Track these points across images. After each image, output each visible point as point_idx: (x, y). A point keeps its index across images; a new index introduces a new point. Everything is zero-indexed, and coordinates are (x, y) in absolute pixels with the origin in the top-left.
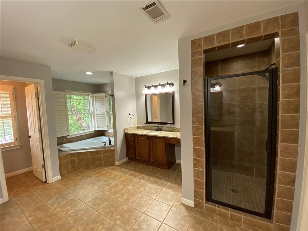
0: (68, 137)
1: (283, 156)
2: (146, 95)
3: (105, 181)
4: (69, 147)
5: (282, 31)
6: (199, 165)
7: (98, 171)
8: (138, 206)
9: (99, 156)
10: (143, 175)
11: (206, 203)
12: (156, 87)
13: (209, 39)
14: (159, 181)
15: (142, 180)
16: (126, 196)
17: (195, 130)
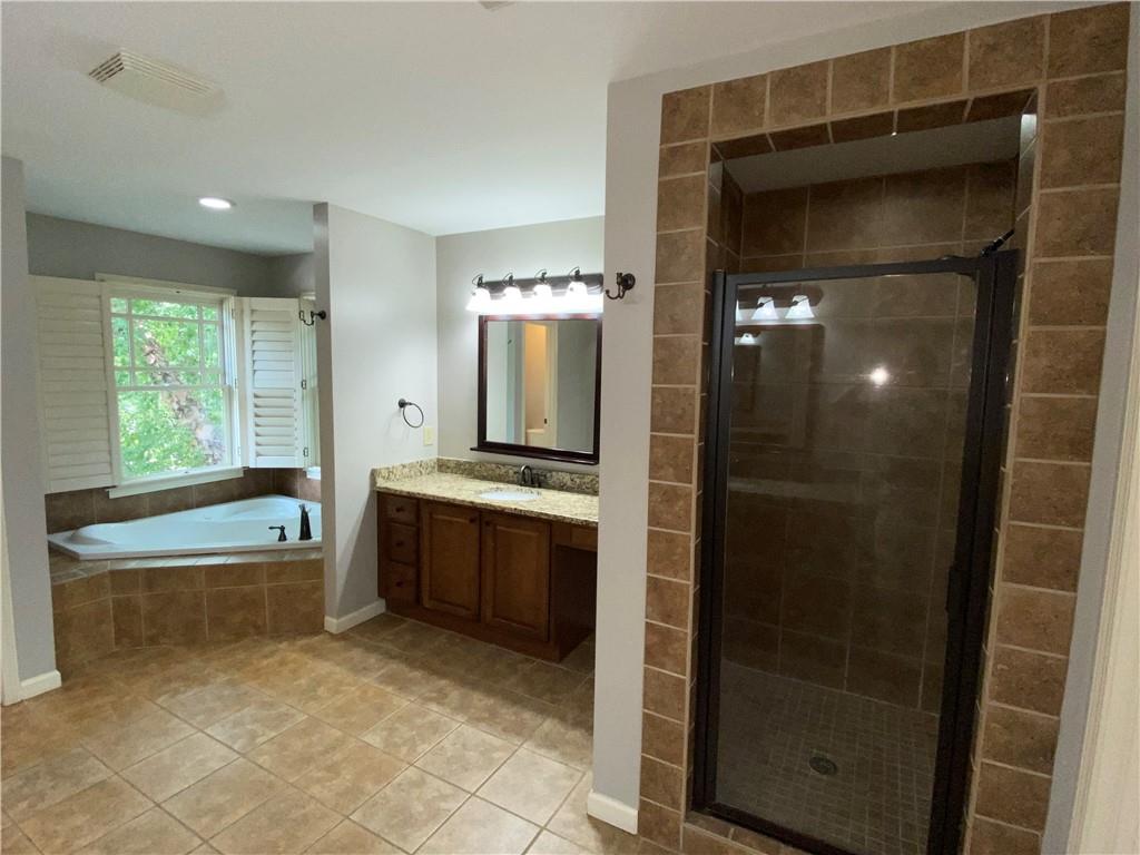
0: (113, 495)
1: (1008, 639)
2: (483, 322)
3: (264, 705)
4: (111, 540)
5: (1049, 88)
6: (666, 654)
7: (241, 656)
8: (393, 823)
9: (247, 588)
10: (443, 682)
11: (687, 819)
12: (526, 285)
13: (738, 94)
14: (508, 713)
15: (434, 707)
16: (347, 776)
17: (661, 502)
